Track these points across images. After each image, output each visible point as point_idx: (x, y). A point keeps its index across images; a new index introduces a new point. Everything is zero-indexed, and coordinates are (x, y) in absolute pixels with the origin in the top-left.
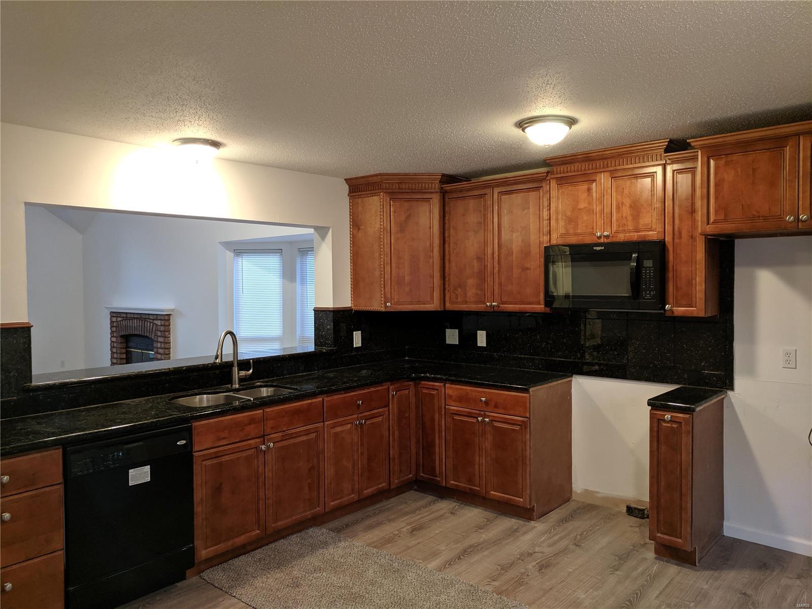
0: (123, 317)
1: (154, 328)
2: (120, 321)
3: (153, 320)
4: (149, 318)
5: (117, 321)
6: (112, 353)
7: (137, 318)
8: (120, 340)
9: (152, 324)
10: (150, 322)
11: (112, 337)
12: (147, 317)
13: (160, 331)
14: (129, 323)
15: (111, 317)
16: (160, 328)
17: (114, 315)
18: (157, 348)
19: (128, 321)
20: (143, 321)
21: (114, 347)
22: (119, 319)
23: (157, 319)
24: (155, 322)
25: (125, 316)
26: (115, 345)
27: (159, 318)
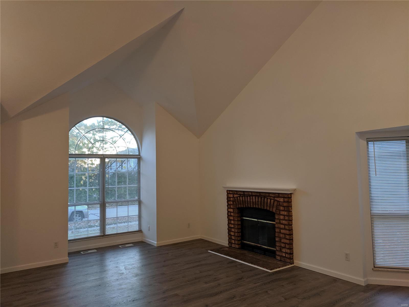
0: (240, 194)
1: (275, 204)
2: (237, 197)
3: (274, 197)
4: (269, 196)
5: (233, 197)
6: (229, 220)
7: (255, 196)
8: (236, 211)
9: (272, 201)
10: (271, 199)
11: (228, 208)
12: (268, 195)
13: (283, 206)
14: (246, 199)
15: (228, 193)
16: (283, 204)
17: (231, 193)
18: (280, 220)
19: (246, 197)
20: (263, 198)
21: (231, 216)
22: (235, 196)
23: (279, 197)
24: (276, 199)
25: (242, 193)
26: (232, 214)
27: (280, 196)
